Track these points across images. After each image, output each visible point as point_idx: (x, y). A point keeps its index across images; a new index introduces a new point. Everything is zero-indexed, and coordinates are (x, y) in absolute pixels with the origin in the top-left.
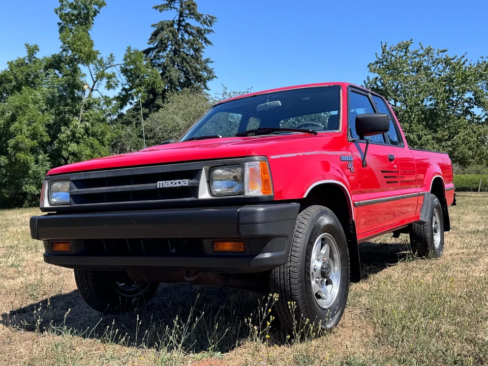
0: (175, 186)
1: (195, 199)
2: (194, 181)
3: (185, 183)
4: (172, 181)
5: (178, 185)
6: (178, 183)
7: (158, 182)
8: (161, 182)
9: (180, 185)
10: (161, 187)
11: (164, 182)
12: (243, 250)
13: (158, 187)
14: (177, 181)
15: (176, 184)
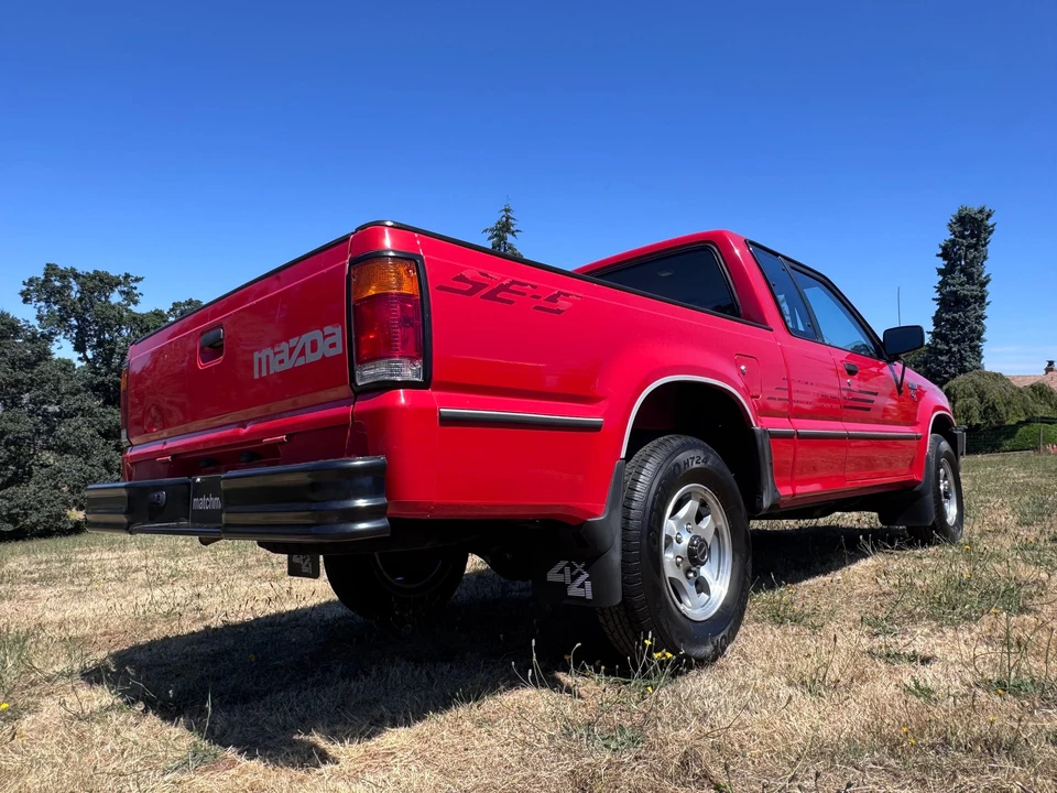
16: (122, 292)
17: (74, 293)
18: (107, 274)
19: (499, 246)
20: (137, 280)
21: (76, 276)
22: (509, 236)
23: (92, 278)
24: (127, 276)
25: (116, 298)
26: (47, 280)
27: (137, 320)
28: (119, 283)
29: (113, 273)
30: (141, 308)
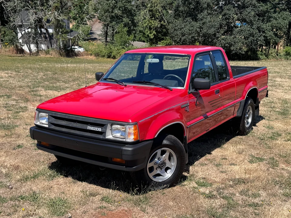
0: (95, 130)
1: (104, 138)
2: (104, 129)
3: (99, 129)
4: (94, 128)
5: (97, 130)
6: (97, 129)
7: (88, 127)
8: (89, 127)
9: (98, 130)
10: (89, 129)
11: (90, 127)
12: (124, 163)
13: (88, 129)
14: (97, 128)
15: (96, 129)
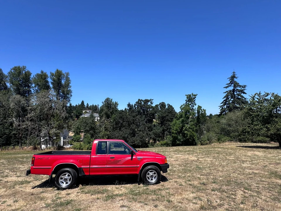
16: (150, 102)
17: (143, 103)
18: (147, 100)
19: (232, 82)
20: (152, 100)
21: (142, 101)
22: (235, 79)
23: (145, 101)
24: (151, 99)
25: (149, 103)
26: (138, 102)
27: (152, 107)
28: (149, 101)
29: (149, 99)
30: (154, 105)
